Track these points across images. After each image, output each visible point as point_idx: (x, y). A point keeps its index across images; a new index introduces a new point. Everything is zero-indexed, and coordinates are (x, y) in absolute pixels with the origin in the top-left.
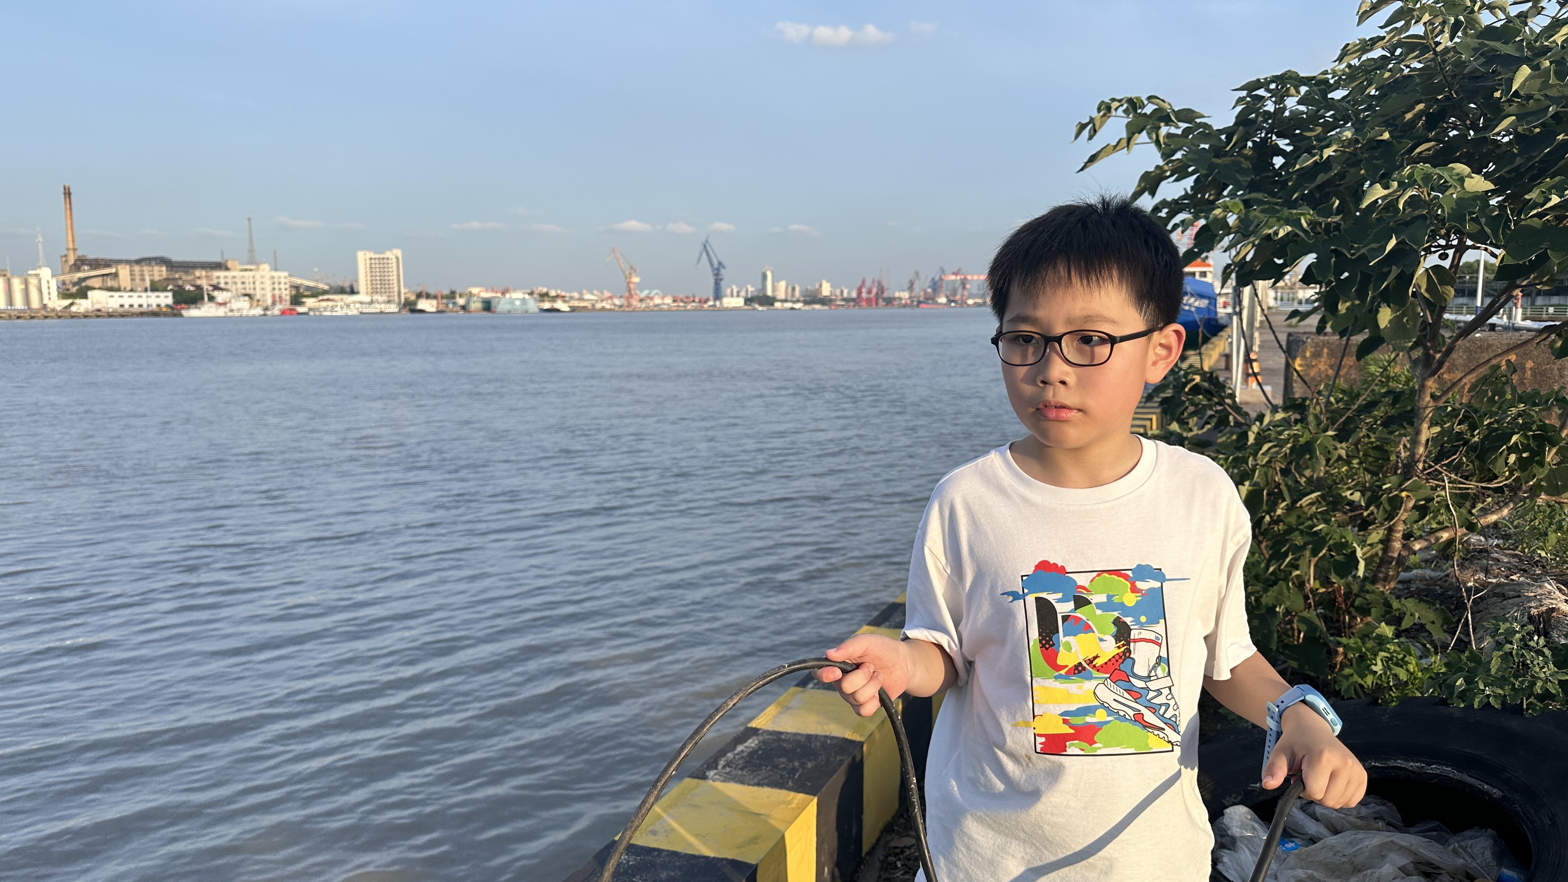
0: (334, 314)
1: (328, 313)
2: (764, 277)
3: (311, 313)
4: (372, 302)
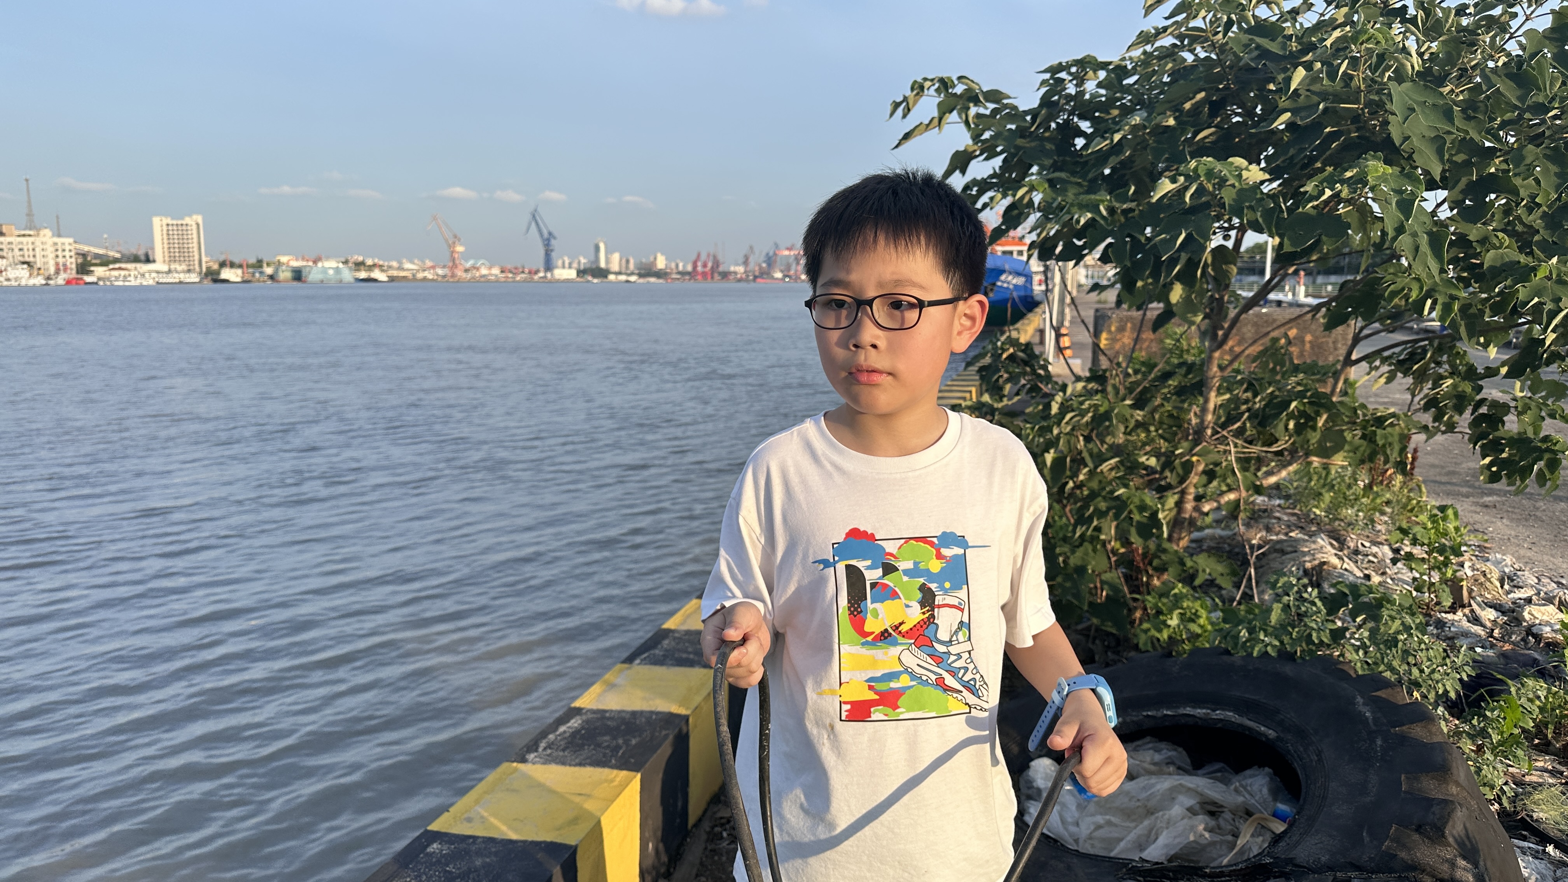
0: (127, 284)
1: (121, 283)
2: (597, 249)
3: (101, 283)
4: (169, 271)
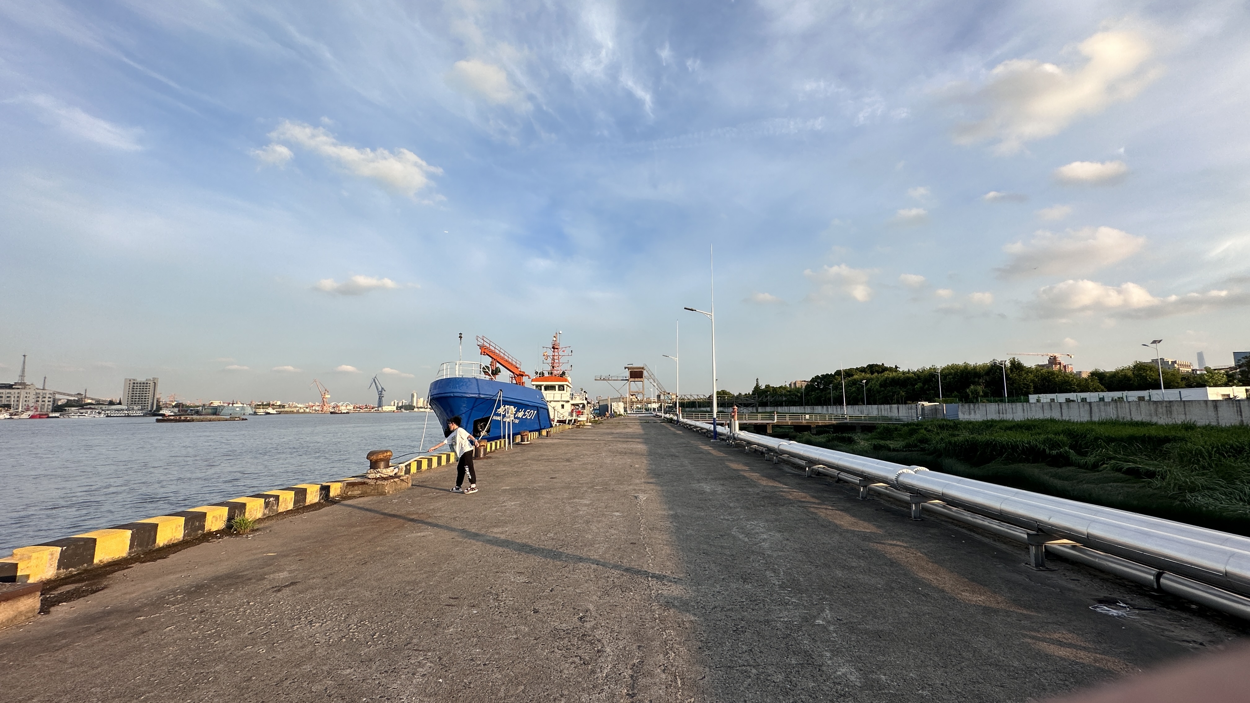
2: (413, 396)
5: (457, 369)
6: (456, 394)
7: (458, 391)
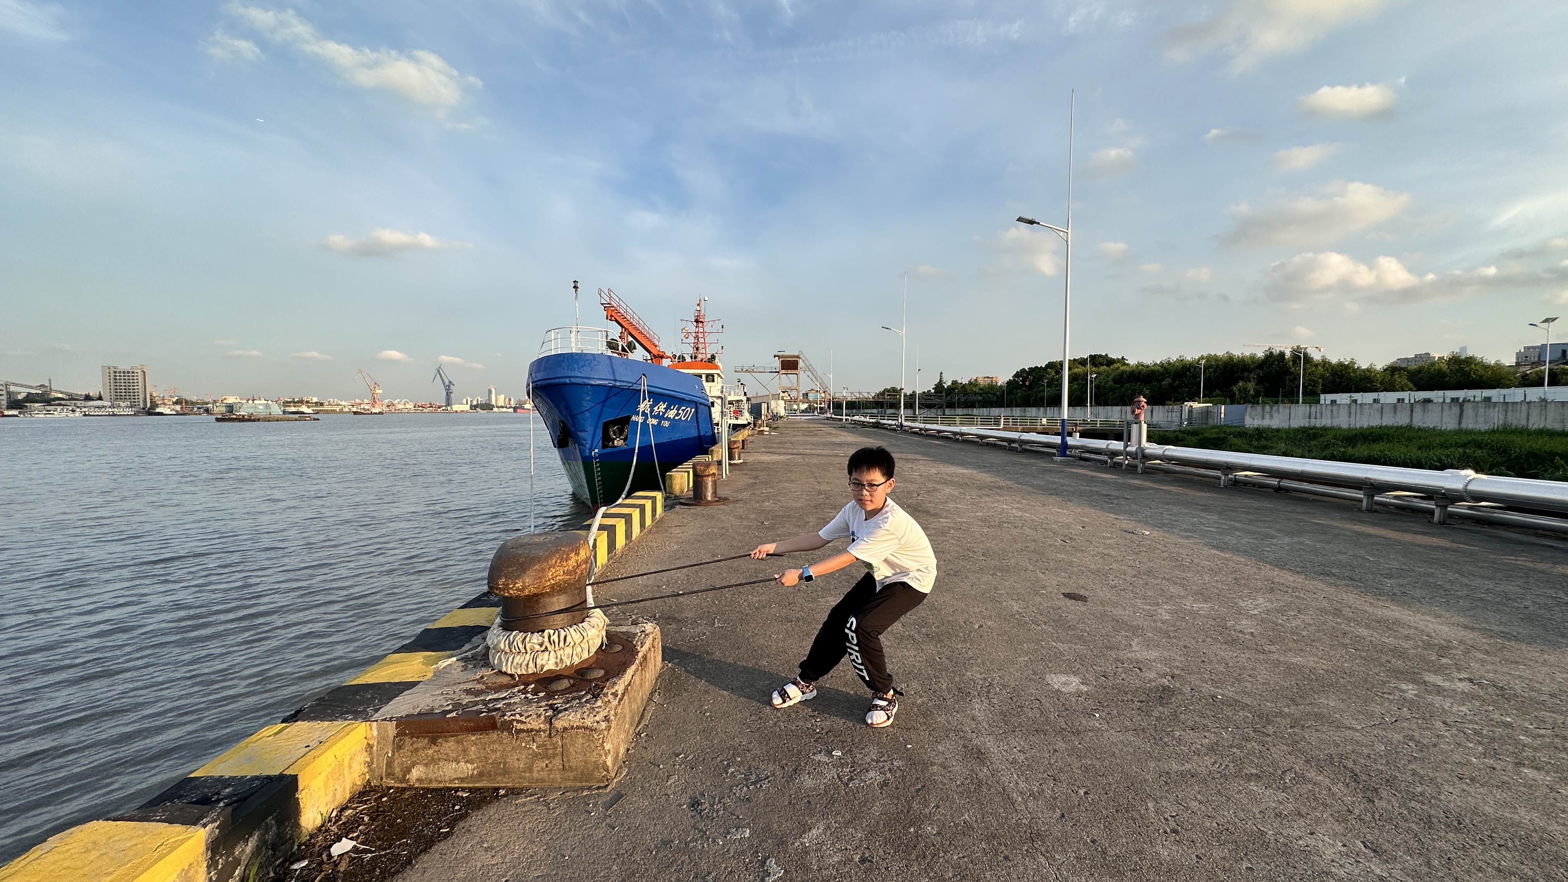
2: (490, 392)
5: (573, 340)
6: (574, 380)
7: (578, 375)
